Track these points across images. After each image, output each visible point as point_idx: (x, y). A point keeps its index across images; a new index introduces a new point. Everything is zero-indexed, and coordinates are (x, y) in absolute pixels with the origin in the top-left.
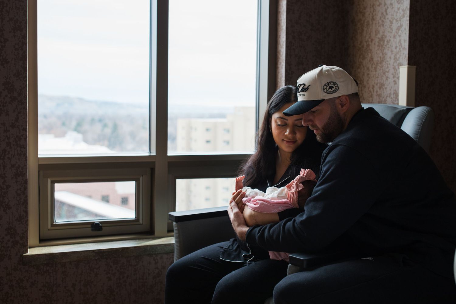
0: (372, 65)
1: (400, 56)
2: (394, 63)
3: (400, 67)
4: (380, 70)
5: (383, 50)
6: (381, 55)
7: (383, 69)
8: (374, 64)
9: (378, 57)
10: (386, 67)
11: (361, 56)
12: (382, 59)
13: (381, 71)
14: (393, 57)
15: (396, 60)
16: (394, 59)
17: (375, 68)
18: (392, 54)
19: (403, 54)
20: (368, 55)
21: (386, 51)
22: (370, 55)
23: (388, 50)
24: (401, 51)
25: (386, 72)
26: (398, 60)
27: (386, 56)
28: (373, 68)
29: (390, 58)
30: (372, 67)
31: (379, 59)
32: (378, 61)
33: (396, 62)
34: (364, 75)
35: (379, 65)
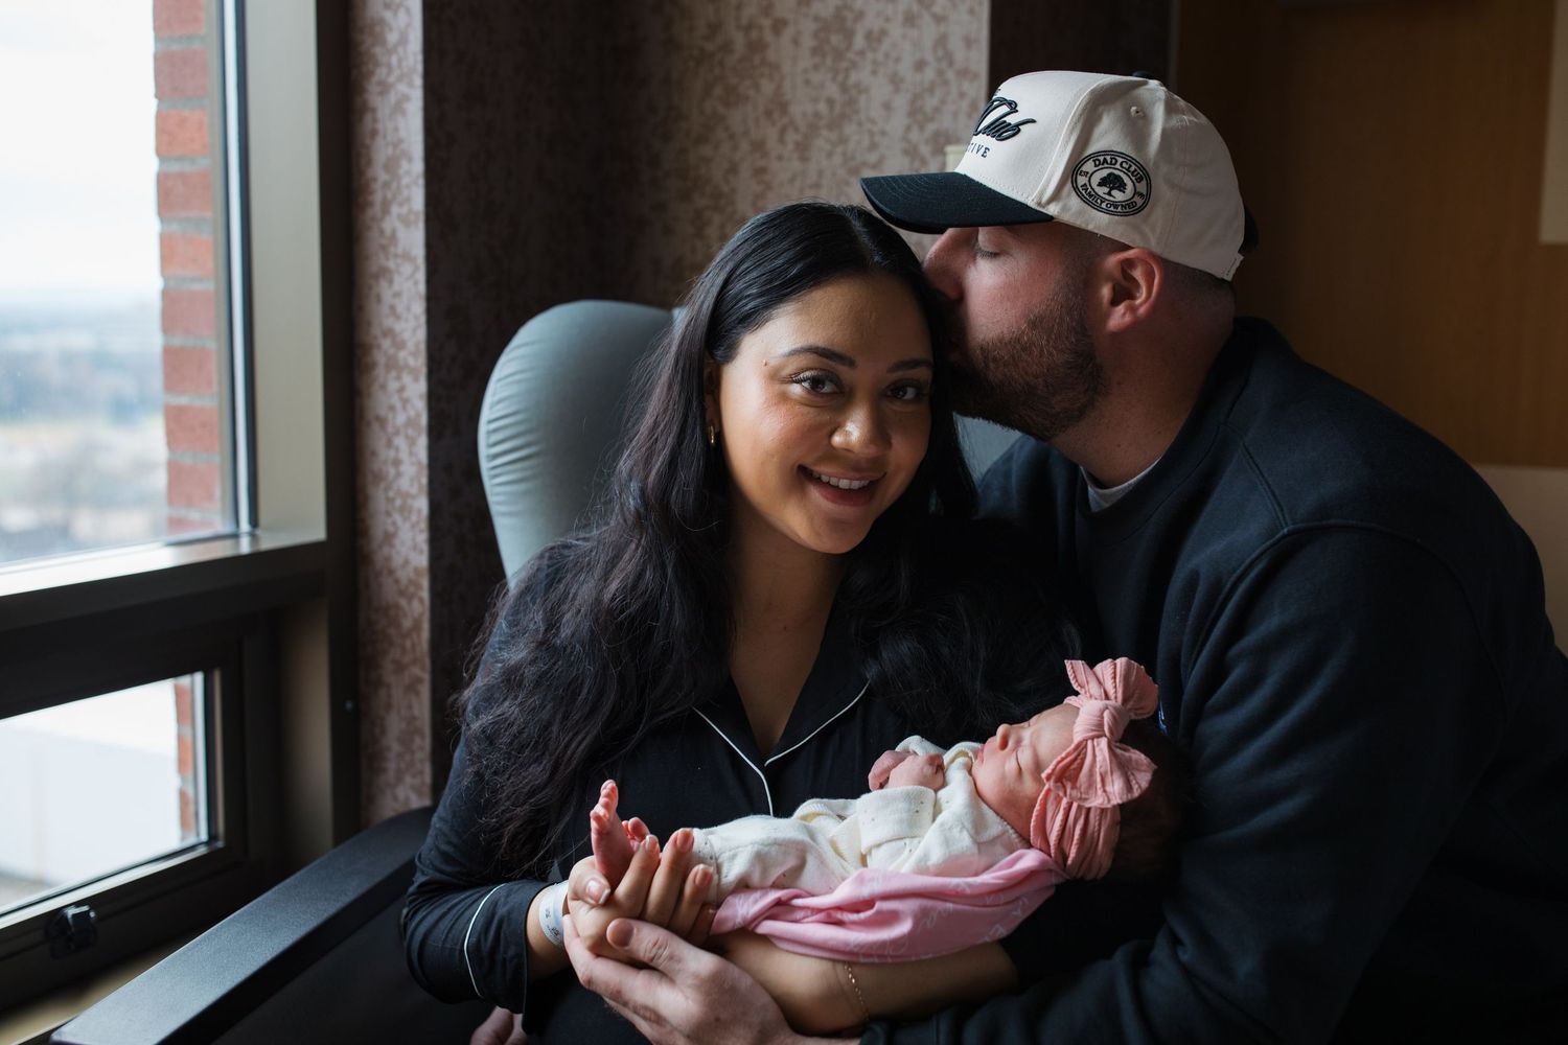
0: (783, 131)
1: (943, 101)
2: (908, 128)
3: (950, 149)
4: (830, 155)
5: (847, 70)
6: (832, 90)
7: (844, 154)
8: (796, 129)
9: (815, 100)
10: (866, 142)
11: (718, 91)
12: (838, 109)
13: (837, 159)
14: (901, 102)
15: (919, 117)
16: (912, 113)
17: (803, 149)
18: (897, 90)
19: (962, 95)
20: (757, 86)
21: (861, 75)
22: (767, 87)
23: (874, 73)
24: (946, 83)
25: (864, 164)
26: (932, 120)
27: (863, 99)
28: (791, 146)
29: (887, 106)
30: (781, 140)
31: (822, 107)
32: (817, 115)
33: (922, 128)
34: (733, 169)
35: (825, 133)
